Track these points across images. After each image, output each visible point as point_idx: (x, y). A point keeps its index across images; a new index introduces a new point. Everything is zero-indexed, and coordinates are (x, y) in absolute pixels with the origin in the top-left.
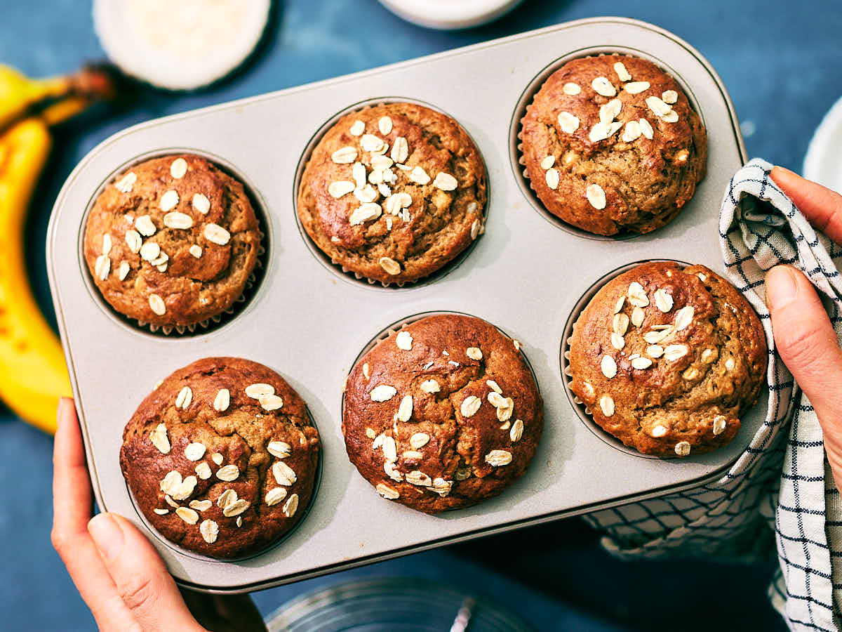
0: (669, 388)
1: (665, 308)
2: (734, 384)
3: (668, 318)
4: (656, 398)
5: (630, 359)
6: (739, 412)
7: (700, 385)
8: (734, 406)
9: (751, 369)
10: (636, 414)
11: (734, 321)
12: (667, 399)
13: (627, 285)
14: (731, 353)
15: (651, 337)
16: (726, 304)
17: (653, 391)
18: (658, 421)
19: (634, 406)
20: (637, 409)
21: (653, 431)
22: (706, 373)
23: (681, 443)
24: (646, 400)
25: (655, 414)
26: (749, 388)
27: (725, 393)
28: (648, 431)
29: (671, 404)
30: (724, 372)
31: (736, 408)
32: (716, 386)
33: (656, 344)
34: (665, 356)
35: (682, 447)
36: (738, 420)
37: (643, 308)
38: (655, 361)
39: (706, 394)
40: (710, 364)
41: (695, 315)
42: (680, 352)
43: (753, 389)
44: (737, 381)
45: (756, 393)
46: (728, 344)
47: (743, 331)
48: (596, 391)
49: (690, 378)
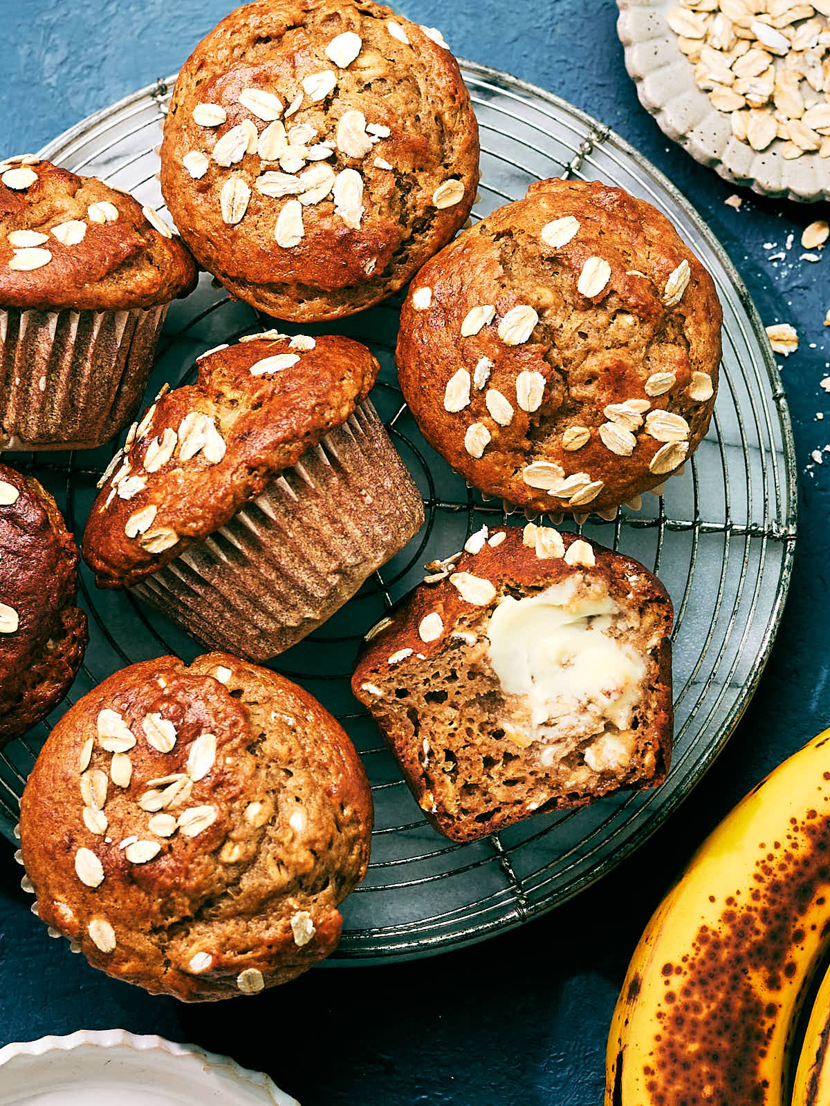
0: (198, 884)
1: (165, 744)
2: (313, 852)
3: (175, 760)
4: (183, 905)
5: (121, 847)
6: (336, 895)
7: (253, 867)
8: (324, 888)
9: (341, 817)
10: (155, 939)
11: (292, 742)
12: (200, 903)
13: (94, 716)
14: (298, 799)
15: (150, 800)
16: (273, 714)
17: (173, 895)
18: (195, 946)
19: (148, 926)
20: (155, 930)
21: (191, 963)
22: (259, 843)
23: (244, 973)
24: (166, 911)
25: (188, 933)
26: (344, 850)
27: (300, 872)
28: (183, 966)
29: (211, 911)
30: (290, 835)
31: (329, 889)
32: (282, 863)
33: (162, 810)
34: (181, 831)
35: (249, 979)
36: (334, 913)
37: (126, 752)
38: (165, 842)
39: (267, 881)
40: (263, 827)
41: (220, 746)
42: (205, 818)
43: (351, 849)
44: (318, 846)
45: (360, 854)
46: (290, 783)
47: (312, 754)
48: (78, 912)
49: (233, 859)
